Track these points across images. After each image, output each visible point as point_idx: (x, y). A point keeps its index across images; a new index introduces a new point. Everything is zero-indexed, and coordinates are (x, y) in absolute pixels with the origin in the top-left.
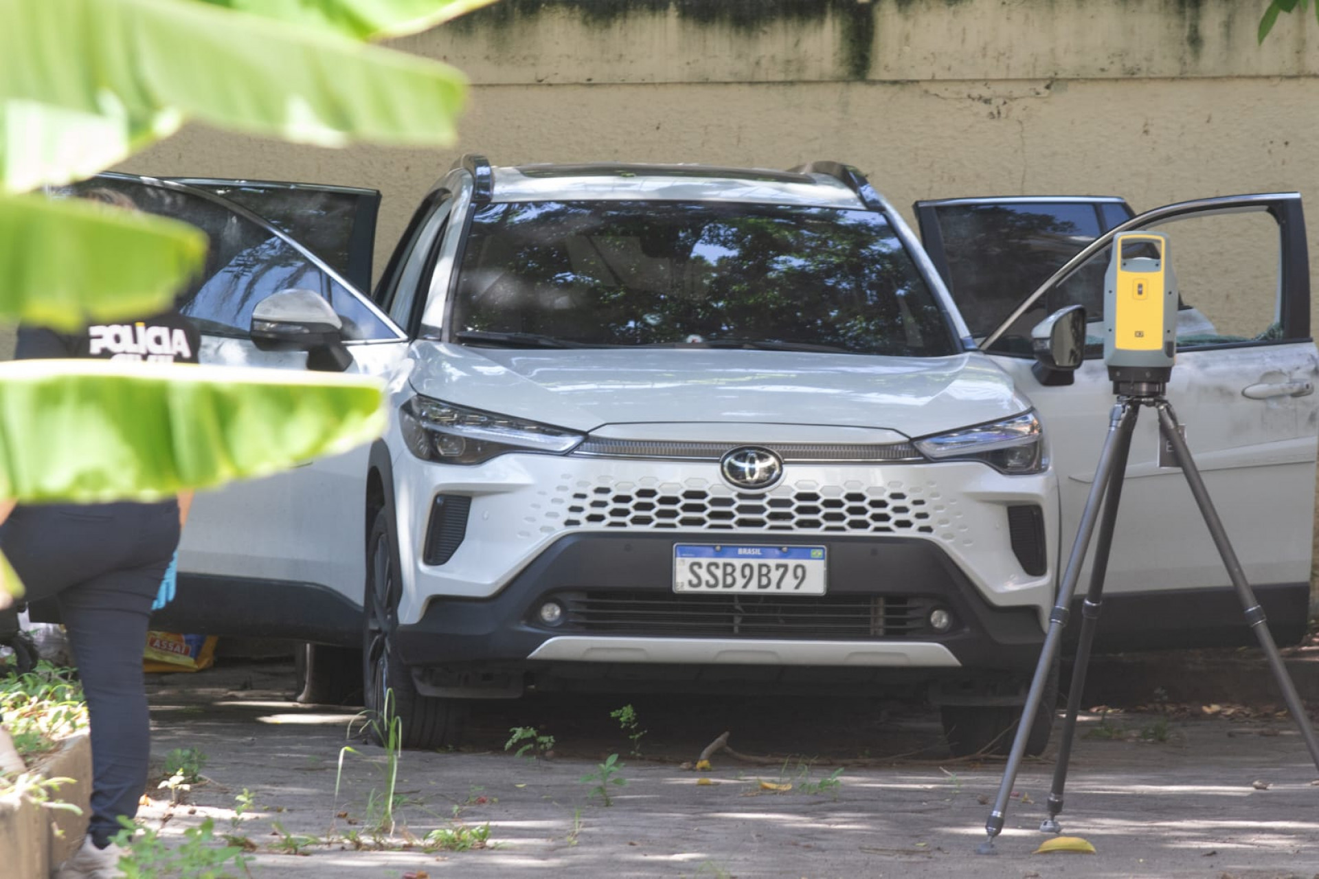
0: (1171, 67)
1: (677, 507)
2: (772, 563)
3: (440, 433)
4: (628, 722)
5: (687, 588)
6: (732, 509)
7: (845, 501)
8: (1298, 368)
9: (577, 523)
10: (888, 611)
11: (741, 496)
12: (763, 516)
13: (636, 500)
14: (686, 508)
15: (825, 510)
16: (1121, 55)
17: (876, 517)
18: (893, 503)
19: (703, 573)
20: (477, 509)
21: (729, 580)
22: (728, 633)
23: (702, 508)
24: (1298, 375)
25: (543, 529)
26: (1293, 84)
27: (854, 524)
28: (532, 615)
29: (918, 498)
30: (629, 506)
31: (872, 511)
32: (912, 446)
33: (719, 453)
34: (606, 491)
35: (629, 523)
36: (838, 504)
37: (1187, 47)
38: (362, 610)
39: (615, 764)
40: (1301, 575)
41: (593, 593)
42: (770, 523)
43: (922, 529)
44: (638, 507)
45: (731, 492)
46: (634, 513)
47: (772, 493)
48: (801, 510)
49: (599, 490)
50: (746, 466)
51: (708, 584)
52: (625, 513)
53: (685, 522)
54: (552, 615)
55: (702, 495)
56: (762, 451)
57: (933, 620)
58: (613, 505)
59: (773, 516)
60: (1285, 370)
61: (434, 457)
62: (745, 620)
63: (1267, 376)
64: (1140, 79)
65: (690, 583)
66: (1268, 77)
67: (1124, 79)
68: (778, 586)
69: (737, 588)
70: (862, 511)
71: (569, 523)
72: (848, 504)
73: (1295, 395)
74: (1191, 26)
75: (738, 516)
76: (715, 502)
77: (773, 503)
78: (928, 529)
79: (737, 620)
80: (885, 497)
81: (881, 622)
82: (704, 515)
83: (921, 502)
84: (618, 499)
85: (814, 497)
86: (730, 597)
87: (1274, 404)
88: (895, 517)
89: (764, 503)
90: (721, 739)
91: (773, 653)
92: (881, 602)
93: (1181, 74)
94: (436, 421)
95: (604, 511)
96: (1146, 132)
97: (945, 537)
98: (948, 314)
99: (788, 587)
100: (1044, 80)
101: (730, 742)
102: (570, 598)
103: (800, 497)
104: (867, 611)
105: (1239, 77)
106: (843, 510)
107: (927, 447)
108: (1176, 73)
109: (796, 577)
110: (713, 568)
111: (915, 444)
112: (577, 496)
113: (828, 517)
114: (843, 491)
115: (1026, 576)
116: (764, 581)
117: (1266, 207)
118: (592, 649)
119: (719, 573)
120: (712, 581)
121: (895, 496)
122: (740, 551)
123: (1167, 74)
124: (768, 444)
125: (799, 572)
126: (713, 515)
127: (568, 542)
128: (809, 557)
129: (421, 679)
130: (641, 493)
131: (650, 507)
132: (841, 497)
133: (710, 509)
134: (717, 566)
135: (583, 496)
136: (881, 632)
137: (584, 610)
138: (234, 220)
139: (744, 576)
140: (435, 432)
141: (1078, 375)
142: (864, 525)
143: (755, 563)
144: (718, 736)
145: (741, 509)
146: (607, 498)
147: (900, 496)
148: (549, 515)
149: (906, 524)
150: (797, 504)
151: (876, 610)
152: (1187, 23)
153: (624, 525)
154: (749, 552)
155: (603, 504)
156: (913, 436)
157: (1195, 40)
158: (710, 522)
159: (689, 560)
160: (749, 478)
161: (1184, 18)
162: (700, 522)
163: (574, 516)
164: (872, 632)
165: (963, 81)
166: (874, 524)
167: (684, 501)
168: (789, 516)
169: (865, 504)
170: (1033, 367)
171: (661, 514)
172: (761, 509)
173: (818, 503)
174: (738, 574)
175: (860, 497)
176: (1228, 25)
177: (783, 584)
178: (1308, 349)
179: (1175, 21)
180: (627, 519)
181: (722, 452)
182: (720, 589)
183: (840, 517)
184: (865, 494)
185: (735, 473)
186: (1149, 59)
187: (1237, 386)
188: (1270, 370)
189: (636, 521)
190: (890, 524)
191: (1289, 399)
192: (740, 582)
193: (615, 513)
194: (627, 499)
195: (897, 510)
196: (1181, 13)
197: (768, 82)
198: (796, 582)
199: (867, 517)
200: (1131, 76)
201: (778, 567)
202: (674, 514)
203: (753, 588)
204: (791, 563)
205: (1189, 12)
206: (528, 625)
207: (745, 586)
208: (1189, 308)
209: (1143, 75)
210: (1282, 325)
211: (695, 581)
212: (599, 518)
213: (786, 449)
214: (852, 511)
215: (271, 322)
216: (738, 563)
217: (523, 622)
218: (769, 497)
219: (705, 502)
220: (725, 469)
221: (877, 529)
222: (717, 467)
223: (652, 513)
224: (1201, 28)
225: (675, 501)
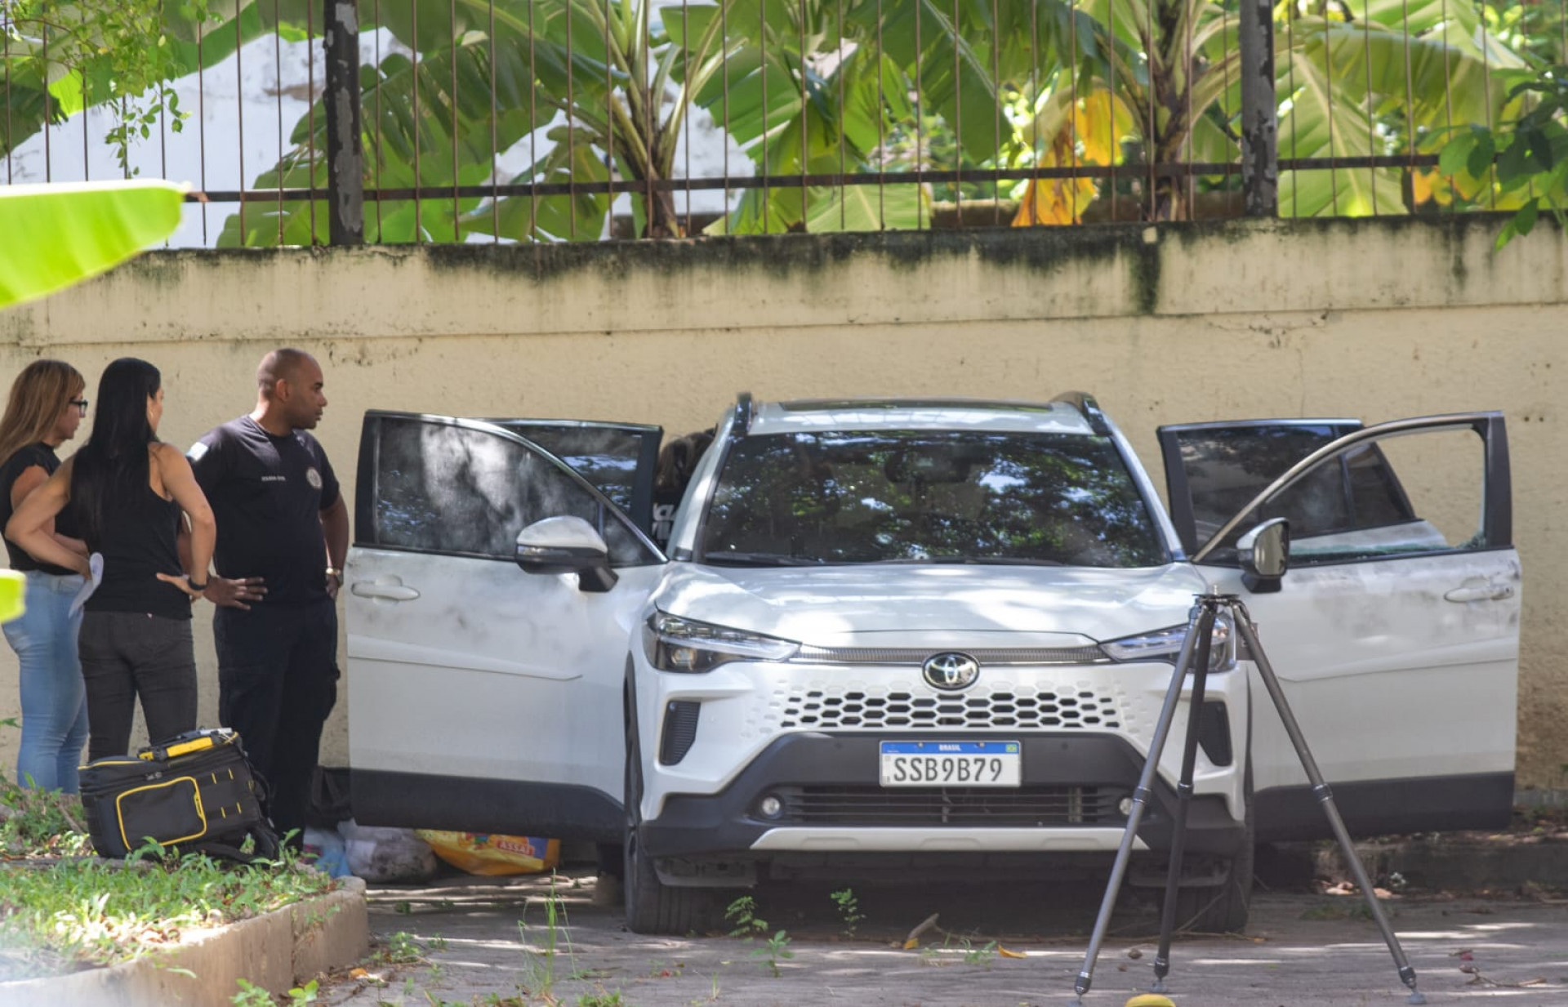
0: (1439, 297)
1: (883, 708)
2: (971, 757)
3: (673, 645)
4: (846, 905)
5: (893, 782)
6: (933, 709)
7: (1037, 700)
8: (1498, 573)
9: (792, 724)
10: (1085, 800)
11: (941, 697)
12: (962, 715)
13: (846, 702)
14: (892, 709)
15: (1018, 709)
16: (1390, 286)
17: (1066, 715)
18: (1081, 701)
19: (907, 768)
20: (705, 712)
21: (931, 773)
22: (937, 822)
23: (905, 709)
24: (1498, 580)
25: (763, 730)
26: (1552, 310)
27: (1046, 721)
28: (754, 810)
29: (1105, 696)
30: (839, 708)
31: (1062, 709)
32: (1099, 649)
33: (920, 659)
34: (817, 694)
35: (839, 723)
36: (1031, 703)
37: (1453, 278)
38: (622, 808)
39: (783, 940)
40: (1507, 764)
41: (809, 788)
42: (969, 721)
43: (1109, 725)
44: (848, 709)
45: (932, 693)
46: (844, 714)
47: (969, 694)
48: (997, 709)
49: (812, 694)
50: (946, 669)
51: (912, 778)
52: (835, 714)
53: (890, 722)
54: (772, 809)
55: (906, 697)
56: (960, 656)
57: (1122, 807)
58: (824, 708)
59: (971, 715)
60: (1486, 575)
61: (670, 667)
62: (953, 810)
63: (1468, 581)
64: (1409, 308)
65: (896, 778)
66: (1529, 304)
67: (1394, 309)
68: (977, 778)
69: (939, 781)
70: (1053, 709)
71: (785, 724)
72: (1040, 703)
73: (1495, 598)
74: (1456, 258)
75: (939, 715)
76: (918, 703)
77: (971, 703)
78: (1115, 725)
79: (946, 811)
80: (1075, 696)
81: (1079, 810)
82: (908, 715)
83: (1107, 700)
84: (829, 702)
85: (1009, 697)
86: (938, 790)
87: (1474, 607)
88: (1084, 714)
89: (962, 703)
90: (931, 920)
91: (974, 840)
92: (1079, 791)
93: (1447, 302)
94: (671, 634)
95: (817, 713)
96: (1416, 358)
97: (1132, 731)
98: (1161, 529)
99: (986, 779)
100: (1319, 310)
101: (939, 922)
102: (787, 793)
103: (996, 697)
104: (1065, 800)
105: (1502, 305)
106: (1035, 709)
107: (1114, 650)
108: (1443, 302)
109: (993, 770)
110: (916, 763)
111: (1102, 647)
112: (793, 700)
113: (1022, 715)
114: (1034, 691)
115: (1212, 766)
116: (964, 774)
117: (1471, 425)
118: (809, 839)
119: (922, 767)
120: (916, 775)
121: (1083, 695)
122: (941, 747)
123: (1434, 302)
124: (969, 650)
125: (996, 765)
126: (916, 715)
127: (784, 742)
128: (1003, 751)
129: (663, 870)
130: (851, 696)
131: (858, 708)
132: (1034, 697)
133: (914, 709)
134: (920, 761)
135: (797, 700)
136: (1079, 819)
137: (800, 803)
138: (528, 456)
139: (945, 770)
140: (669, 644)
141: (1287, 581)
142: (1055, 721)
143: (955, 757)
144: (927, 917)
145: (942, 709)
146: (820, 701)
147: (1088, 695)
148: (767, 717)
149: (1095, 720)
150: (993, 703)
151: (1074, 799)
152: (1452, 256)
153: (834, 725)
154: (949, 748)
155: (816, 707)
156: (1101, 639)
157: (1460, 271)
158: (913, 721)
159: (894, 756)
160: (948, 680)
161: (1449, 251)
162: (905, 721)
163: (790, 718)
164: (1070, 819)
165: (1244, 313)
166: (1064, 721)
167: (889, 703)
168: (986, 715)
169: (1056, 702)
170: (1243, 578)
171: (868, 715)
172: (959, 709)
173: (1012, 703)
174: (939, 768)
175: (1051, 697)
176: (1490, 257)
177: (981, 777)
178: (1512, 555)
179: (1441, 254)
180: (837, 720)
181: (923, 657)
182: (923, 782)
183: (1033, 715)
184: (1056, 693)
185: (937, 676)
186: (1417, 290)
187: (1439, 590)
188: (1471, 575)
189: (846, 721)
190: (1079, 720)
191: (1490, 602)
192: (942, 775)
193: (826, 714)
194: (837, 702)
195: (1086, 707)
196: (1446, 246)
197: (1063, 318)
198: (993, 774)
199: (1057, 715)
200: (1401, 305)
201: (976, 761)
202: (880, 715)
203: (954, 781)
204: (988, 757)
205: (1453, 245)
206: (751, 818)
207: (946, 779)
208: (1421, 520)
209: (1412, 304)
210: (1485, 534)
211: (900, 775)
212: (811, 720)
213: (982, 654)
214: (1044, 709)
215: (536, 547)
216: (939, 758)
217: (746, 816)
218: (968, 697)
219: (908, 703)
220: (927, 673)
221: (1067, 725)
222: (920, 670)
223: (860, 714)
224: (1465, 260)
225: (880, 702)
